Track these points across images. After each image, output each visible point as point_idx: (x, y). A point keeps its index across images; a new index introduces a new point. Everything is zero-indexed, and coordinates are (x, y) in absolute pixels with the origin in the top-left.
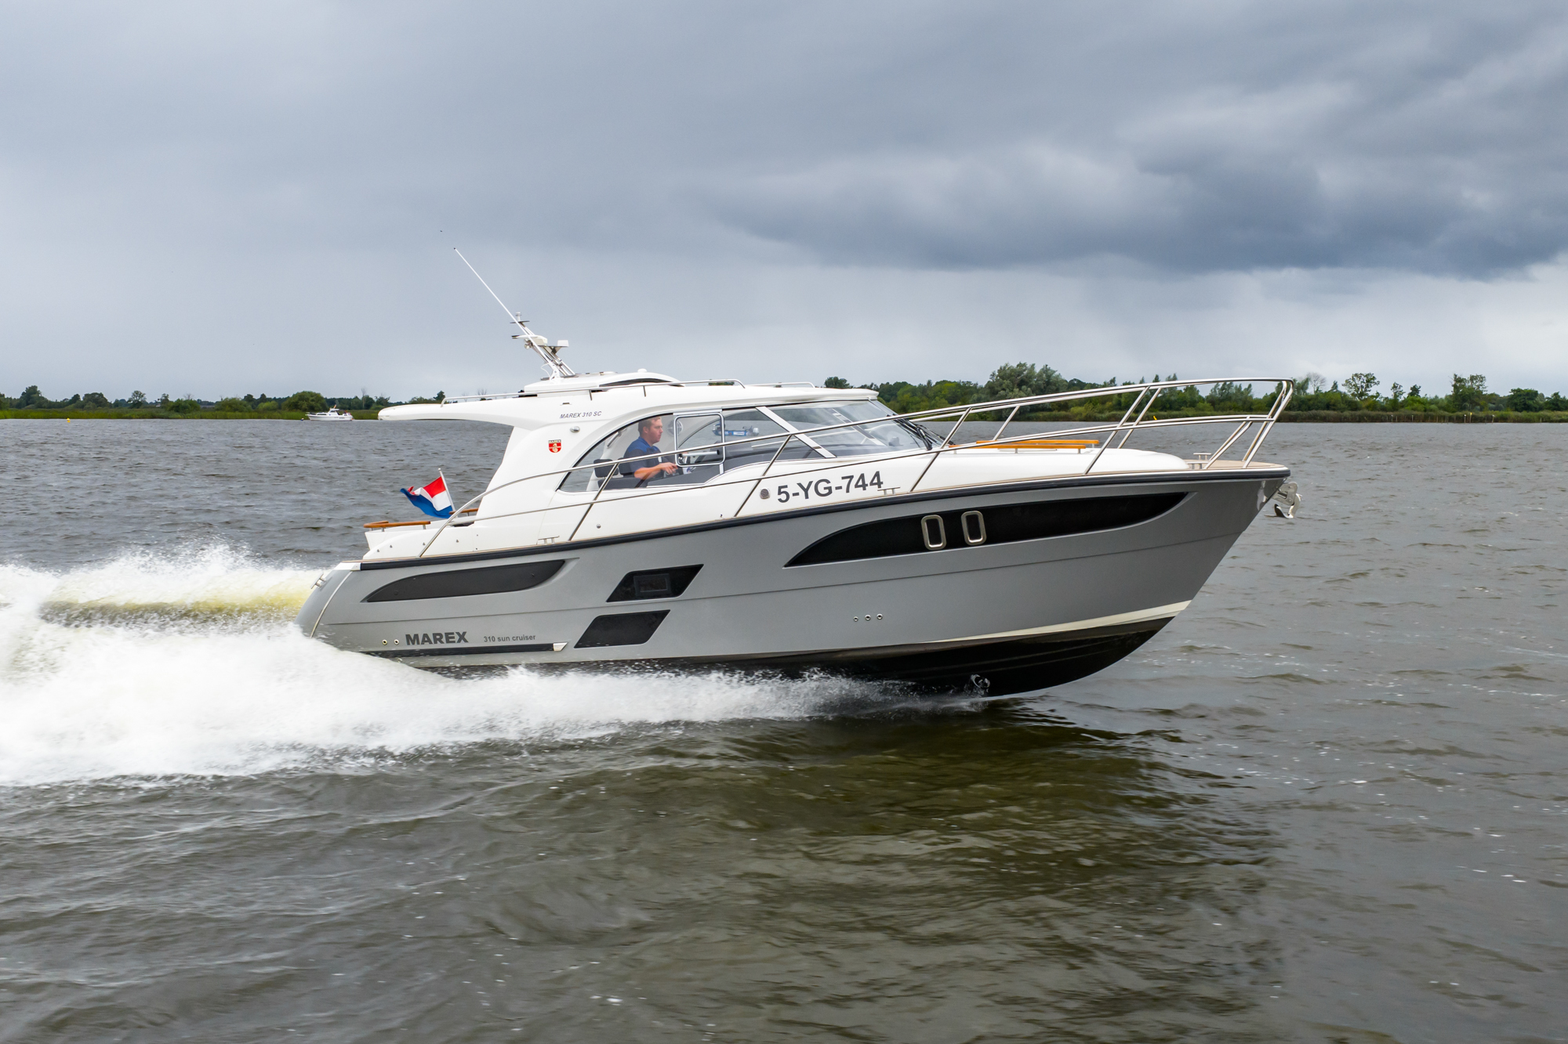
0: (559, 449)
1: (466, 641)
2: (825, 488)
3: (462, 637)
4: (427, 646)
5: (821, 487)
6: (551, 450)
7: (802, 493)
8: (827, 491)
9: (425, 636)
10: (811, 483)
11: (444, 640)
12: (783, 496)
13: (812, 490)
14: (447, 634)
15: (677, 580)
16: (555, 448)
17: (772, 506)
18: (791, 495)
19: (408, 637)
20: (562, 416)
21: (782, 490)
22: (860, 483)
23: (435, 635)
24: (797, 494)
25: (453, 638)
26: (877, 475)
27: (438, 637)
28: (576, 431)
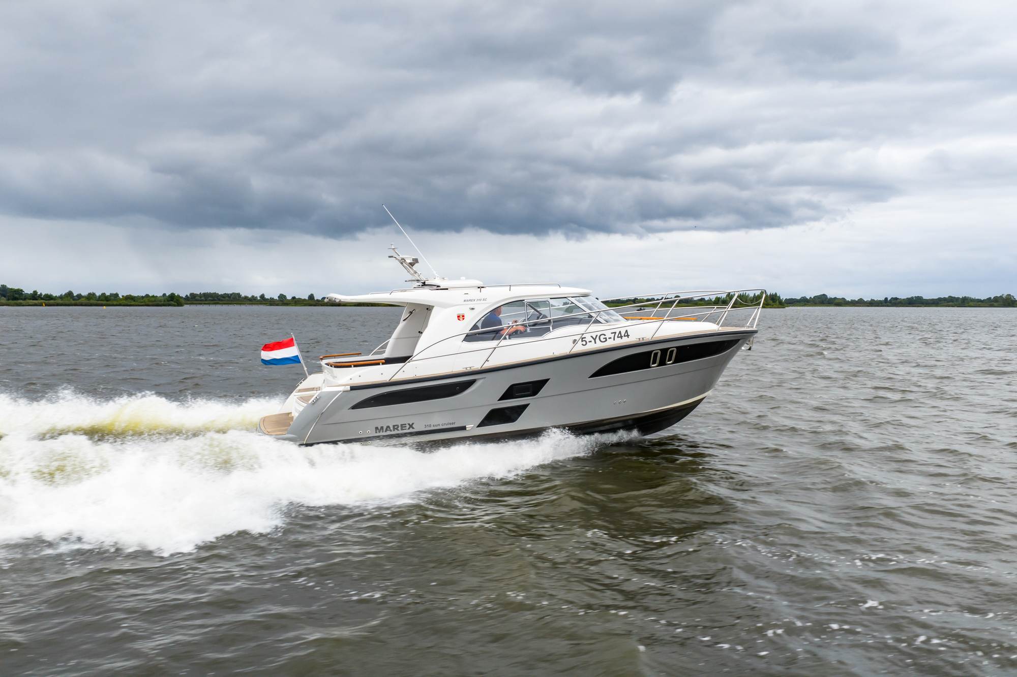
0: (463, 319)
1: (413, 428)
2: (604, 338)
3: (411, 426)
4: (388, 433)
5: (602, 337)
6: (459, 319)
7: (593, 341)
8: (605, 340)
9: (388, 427)
10: (597, 336)
11: (400, 428)
12: (584, 343)
13: (597, 340)
14: (402, 425)
15: (534, 388)
16: (461, 318)
17: (579, 348)
18: (588, 342)
19: (377, 428)
20: (465, 301)
21: (583, 339)
22: (619, 336)
23: (394, 426)
24: (591, 341)
25: (406, 427)
26: (627, 331)
27: (396, 427)
28: (473, 309)
